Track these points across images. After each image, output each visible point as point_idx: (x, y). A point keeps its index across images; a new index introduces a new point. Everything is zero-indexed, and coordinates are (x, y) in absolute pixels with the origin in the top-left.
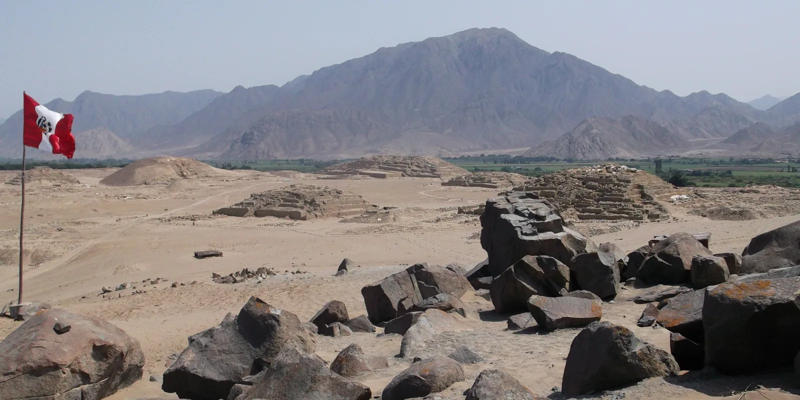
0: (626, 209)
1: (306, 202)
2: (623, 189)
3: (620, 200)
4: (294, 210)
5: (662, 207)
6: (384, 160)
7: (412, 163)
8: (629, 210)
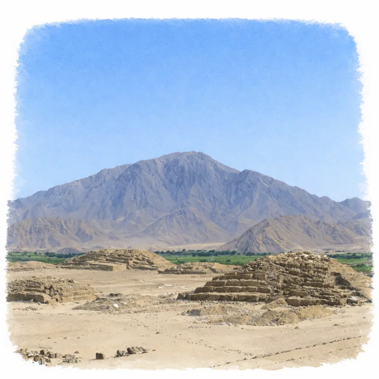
0: (326, 294)
1: (46, 288)
2: (323, 276)
3: (321, 286)
4: (37, 293)
5: (359, 292)
6: (109, 253)
7: (132, 255)
8: (329, 295)
